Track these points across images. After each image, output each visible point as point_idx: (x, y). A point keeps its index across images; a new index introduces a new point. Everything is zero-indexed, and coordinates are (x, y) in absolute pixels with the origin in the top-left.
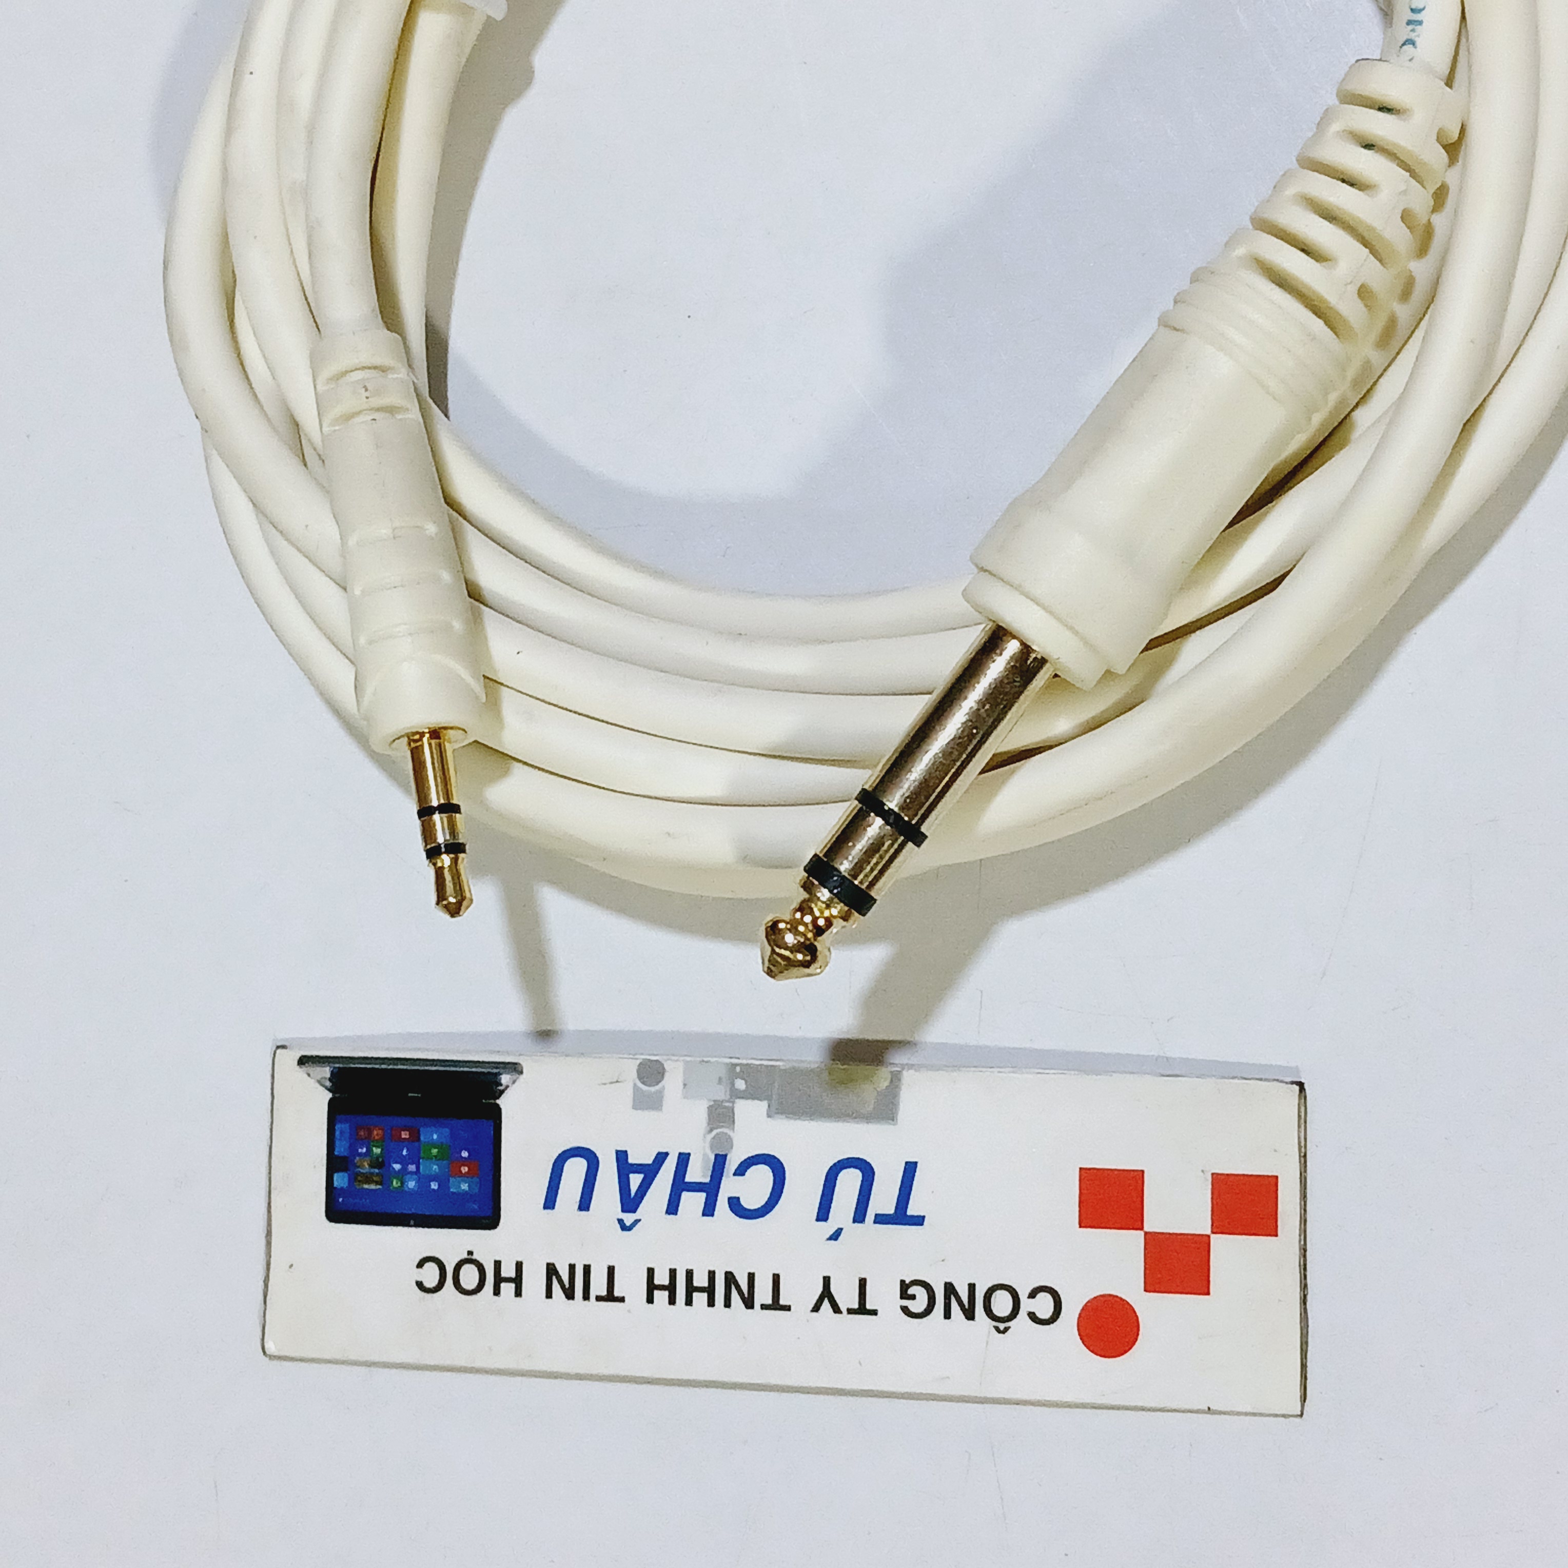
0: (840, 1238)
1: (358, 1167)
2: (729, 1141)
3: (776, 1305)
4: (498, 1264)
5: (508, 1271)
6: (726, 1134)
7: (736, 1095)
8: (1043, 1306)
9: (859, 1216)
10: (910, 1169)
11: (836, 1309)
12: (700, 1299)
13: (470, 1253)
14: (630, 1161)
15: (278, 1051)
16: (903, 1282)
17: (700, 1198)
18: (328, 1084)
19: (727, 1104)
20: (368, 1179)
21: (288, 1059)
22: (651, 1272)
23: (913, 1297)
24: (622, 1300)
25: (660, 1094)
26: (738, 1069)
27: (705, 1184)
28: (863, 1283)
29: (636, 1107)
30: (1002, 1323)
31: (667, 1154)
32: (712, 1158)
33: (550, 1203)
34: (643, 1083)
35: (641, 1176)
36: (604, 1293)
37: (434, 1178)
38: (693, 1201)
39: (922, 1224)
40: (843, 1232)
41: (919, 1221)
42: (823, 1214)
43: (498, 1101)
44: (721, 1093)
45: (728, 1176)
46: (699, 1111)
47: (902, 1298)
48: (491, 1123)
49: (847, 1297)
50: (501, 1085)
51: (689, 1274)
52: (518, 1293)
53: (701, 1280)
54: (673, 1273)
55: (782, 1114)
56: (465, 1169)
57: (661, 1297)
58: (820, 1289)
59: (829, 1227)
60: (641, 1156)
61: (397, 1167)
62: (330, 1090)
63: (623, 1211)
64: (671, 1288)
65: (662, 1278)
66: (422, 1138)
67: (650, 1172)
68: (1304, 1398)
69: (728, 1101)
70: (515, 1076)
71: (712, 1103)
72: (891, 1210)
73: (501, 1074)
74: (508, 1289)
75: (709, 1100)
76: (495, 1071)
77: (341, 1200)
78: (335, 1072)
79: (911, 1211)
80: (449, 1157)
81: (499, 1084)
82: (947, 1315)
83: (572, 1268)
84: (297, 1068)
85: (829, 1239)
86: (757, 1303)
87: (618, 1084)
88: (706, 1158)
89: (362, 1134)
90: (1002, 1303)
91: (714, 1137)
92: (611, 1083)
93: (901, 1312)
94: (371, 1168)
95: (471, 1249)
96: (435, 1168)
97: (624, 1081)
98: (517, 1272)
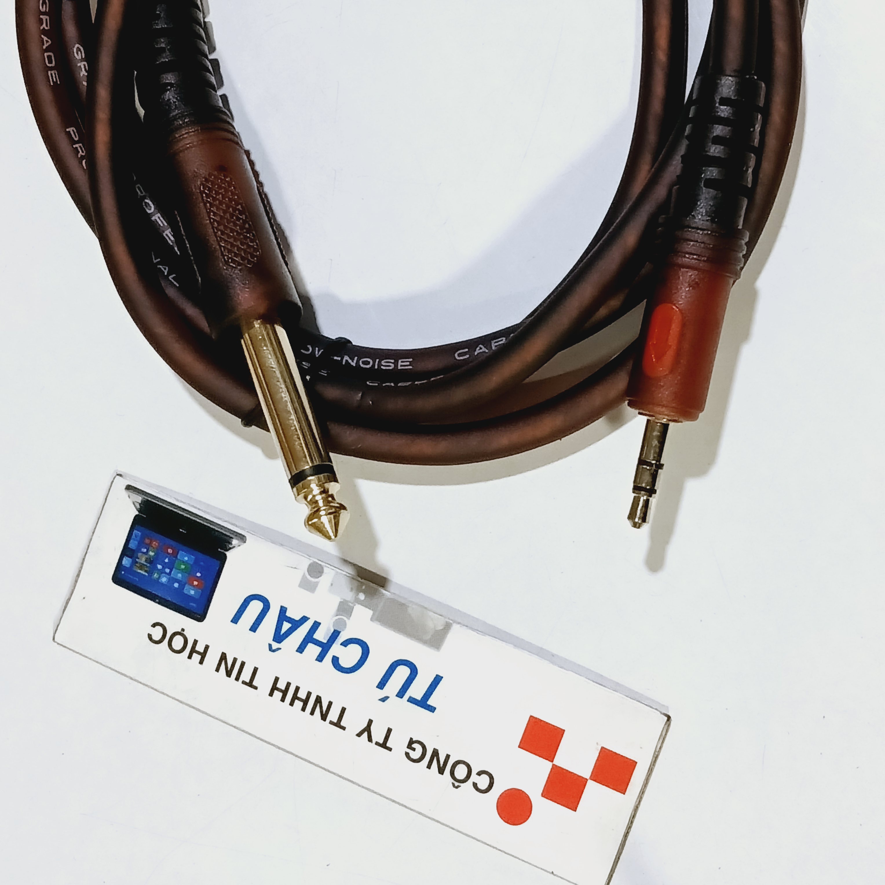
0: (386, 702)
1: (138, 558)
2: (345, 625)
3: (338, 724)
4: (195, 642)
5: (200, 648)
6: (345, 621)
7: (357, 601)
9: (401, 694)
10: (437, 680)
11: (370, 739)
12: (298, 704)
13: (183, 630)
14: (287, 614)
15: (118, 477)
16: (411, 739)
17: (318, 650)
18: (138, 507)
19: (350, 604)
20: (142, 567)
21: (121, 484)
22: (277, 679)
23: (414, 750)
24: (256, 688)
25: (317, 584)
26: (364, 587)
27: (323, 643)
28: (389, 731)
29: (300, 586)
30: (457, 782)
31: (308, 619)
32: (332, 631)
33: (235, 620)
34: (309, 575)
35: (290, 625)
36: (248, 680)
37: (177, 581)
38: (313, 650)
39: (433, 712)
40: (389, 699)
41: (432, 709)
42: (381, 685)
43: (227, 553)
44: (349, 596)
45: (337, 644)
46: (335, 601)
47: (408, 747)
48: (219, 562)
49: (378, 735)
50: (231, 544)
51: (297, 689)
52: (201, 662)
53: (302, 694)
54: (288, 685)
55: (379, 622)
56: (196, 583)
57: (278, 695)
58: (365, 725)
59: (382, 693)
60: (294, 614)
61: (160, 567)
62: (139, 512)
63: (273, 640)
64: (285, 693)
65: (281, 685)
66: (179, 557)
67: (296, 624)
69: (352, 603)
70: (241, 543)
72: (419, 698)
73: (234, 539)
74: (196, 657)
75: (341, 599)
76: (231, 536)
77: (123, 572)
78: (144, 501)
79: (430, 702)
80: (190, 573)
81: (231, 543)
82: (429, 767)
83: (235, 660)
84: (124, 490)
85: (380, 700)
86: (329, 719)
87: (295, 569)
88: (328, 629)
89: (147, 541)
90: (461, 772)
91: (336, 620)
92: (292, 567)
93: (404, 755)
94: (145, 562)
95: (184, 628)
96: (180, 576)
97: (299, 569)
98: (204, 650)
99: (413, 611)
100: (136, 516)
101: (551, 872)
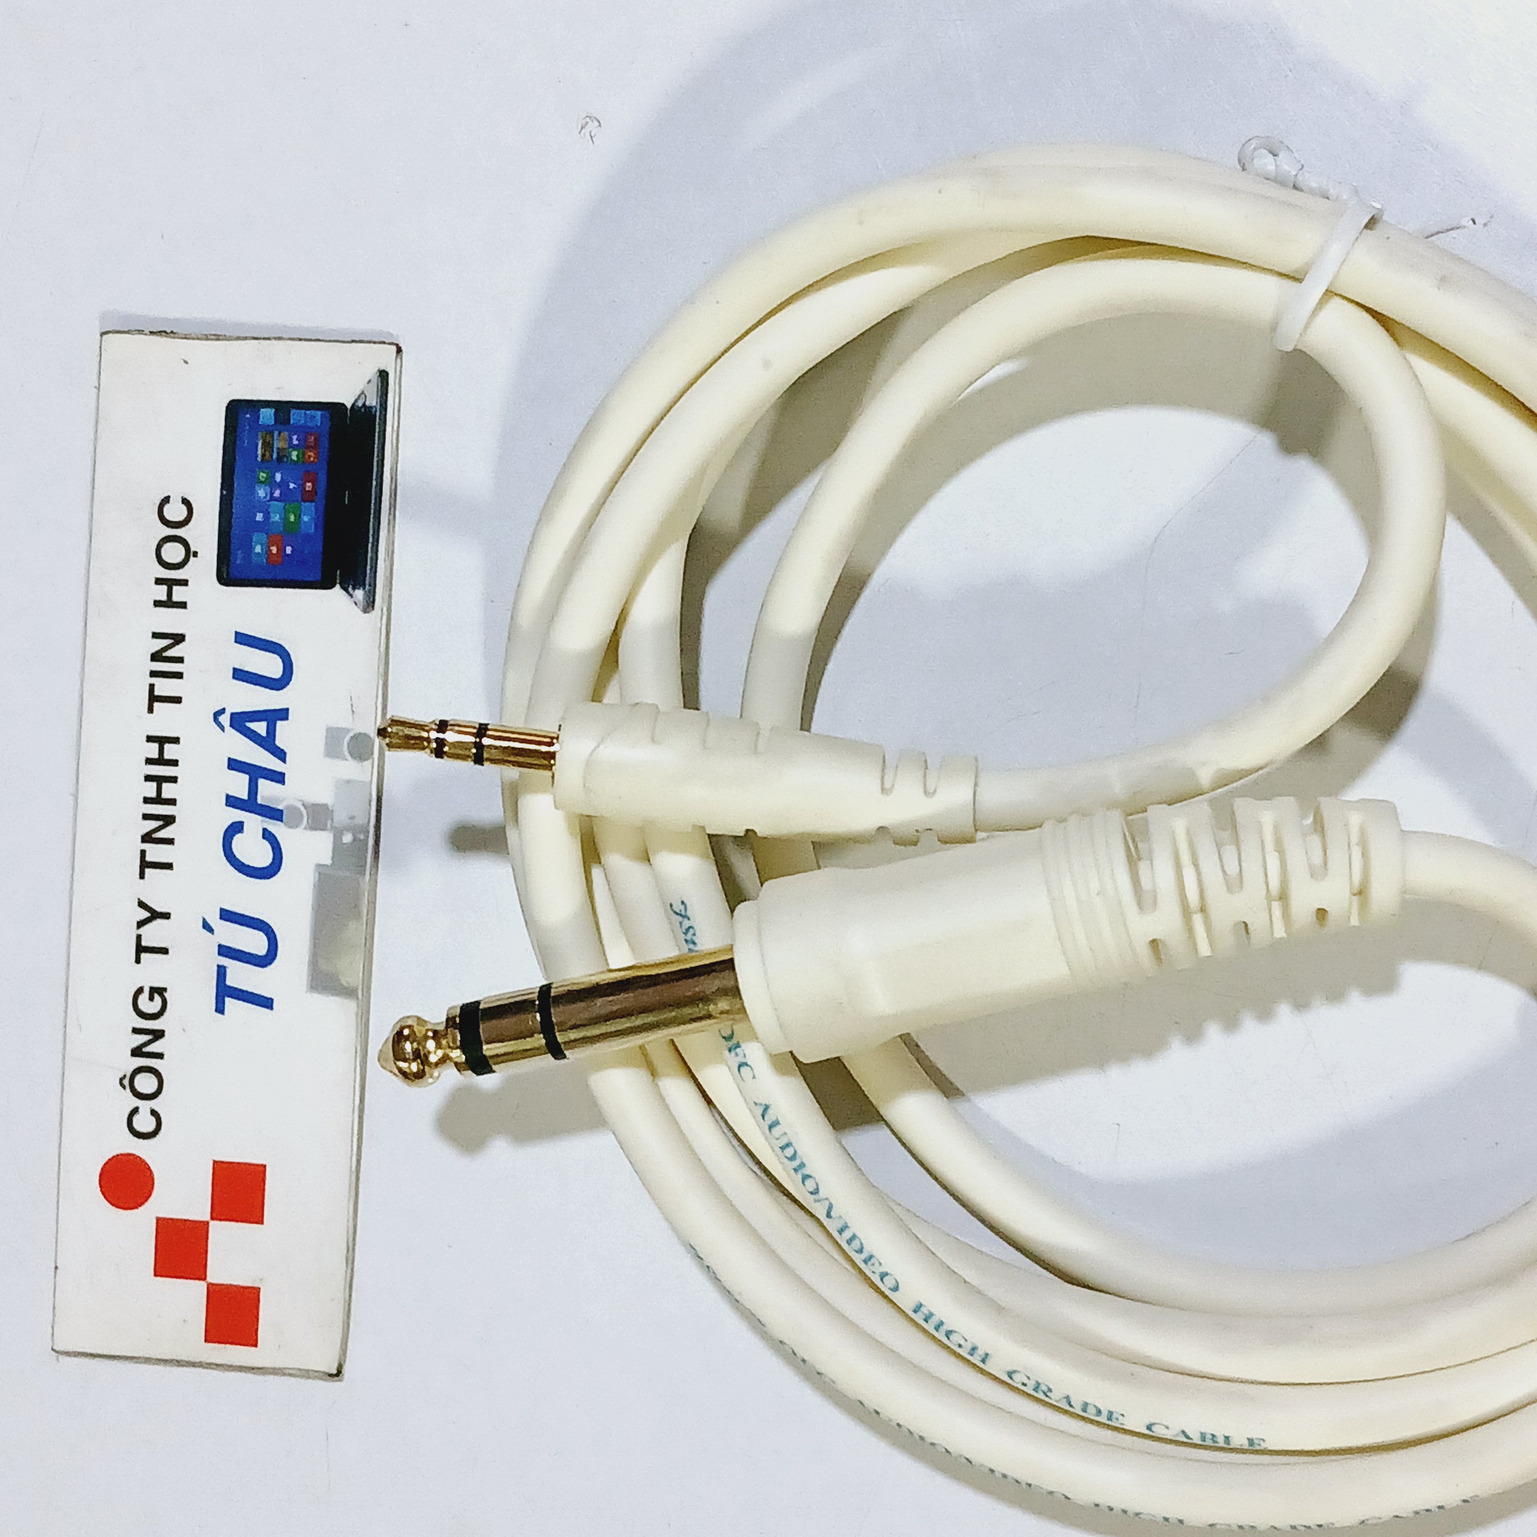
0: (205, 931)
1: (279, 434)
2: (293, 825)
3: (145, 865)
4: (184, 583)
5: (179, 594)
6: (301, 822)
7: (338, 834)
8: (144, 1123)
9: (224, 951)
10: (266, 1003)
11: (141, 924)
12: (151, 790)
13: (195, 554)
14: (279, 723)
15: (394, 348)
16: (165, 989)
17: (243, 793)
18: (360, 404)
19: (329, 823)
20: (268, 446)
21: (385, 358)
22: (176, 740)
23: (151, 998)
24: (151, 710)
25: (343, 758)
26: (362, 837)
27: (256, 799)
28: (164, 951)
29: (329, 730)
30: (129, 1082)
31: (284, 761)
32: (280, 807)
33: (242, 639)
34: (352, 738)
35: (264, 734)
36: (157, 693)
37: (267, 516)
38: (239, 785)
39: (216, 1011)
40: (210, 934)
41: (220, 1009)
42: (227, 915)
43: (338, 586)
44: (340, 817)
45: (262, 821)
46: (323, 795)
47: (151, 988)
48: (318, 577)
49: (153, 934)
50: (354, 589)
51: (174, 780)
52: (158, 604)
53: (168, 791)
54: (175, 763)
55: (319, 878)
56: (274, 550)
57: (153, 750)
58: (159, 909)
59: (215, 921)
60: (284, 734)
61: (278, 477)
62: (353, 405)
63: (232, 714)
64: (161, 761)
65: (170, 751)
66: (304, 505)
67: (268, 743)
68: (67, 1354)
69: (332, 827)
70: (361, 605)
71: (331, 809)
72: (230, 982)
73: (364, 589)
74: (161, 593)
75: (332, 806)
76: (367, 584)
77: (248, 416)
78: (371, 412)
79: (228, 1000)
80: (288, 533)
81: (355, 587)
82: (135, 1031)
83: (180, 660)
84: (376, 370)
85: (204, 919)
86: (147, 846)
87: (351, 712)
88: (279, 800)
89: (311, 439)
90: (146, 1083)
91: (299, 809)
92: (352, 706)
93: (138, 986)
94: (278, 449)
95: (199, 555)
96: (276, 518)
97: (354, 719)
98: (177, 603)
99: (354, 931)
100: (343, 405)
101: (58, 1265)
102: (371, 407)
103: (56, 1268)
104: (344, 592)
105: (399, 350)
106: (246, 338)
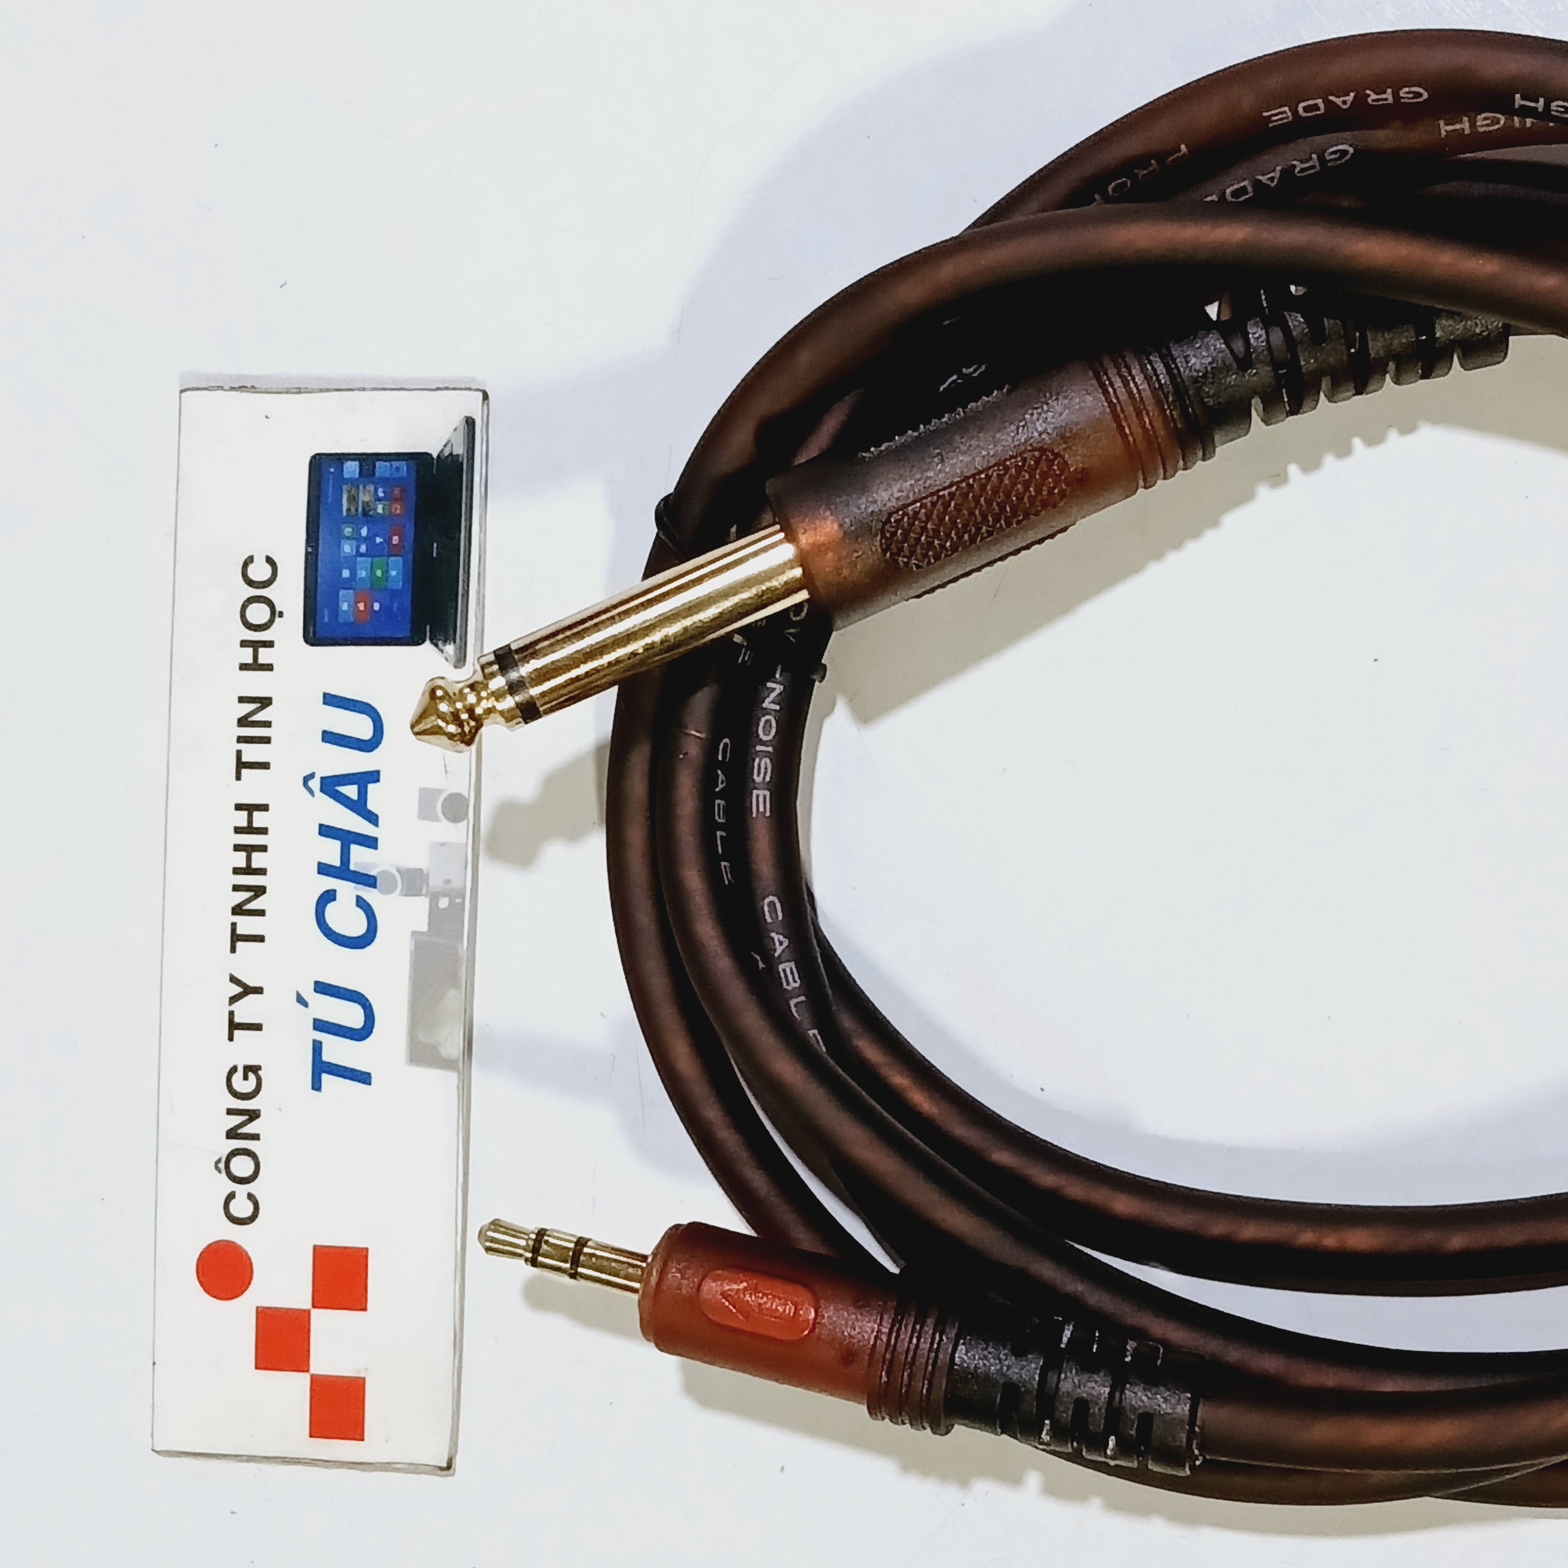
0: (299, 1005)
1: (364, 487)
2: (388, 891)
3: (236, 938)
4: (269, 644)
5: (265, 655)
6: (396, 888)
7: (434, 899)
8: (241, 1208)
9: (320, 1025)
10: (364, 1078)
11: (233, 999)
12: (240, 860)
13: (281, 614)
14: (370, 786)
15: (480, 395)
16: (259, 1068)
17: (335, 860)
18: (446, 453)
19: (424, 888)
20: (353, 499)
21: (472, 405)
22: (264, 808)
23: (246, 1078)
24: (238, 777)
25: (437, 819)
26: (458, 901)
27: (349, 865)
28: (258, 1027)
29: (422, 791)
30: (225, 1165)
31: (376, 825)
32: (373, 873)
33: (330, 700)
34: (445, 800)
35: (355, 797)
36: (245, 759)
37: (353, 572)
38: (331, 852)
39: (313, 1088)
40: (304, 1008)
41: (316, 1085)
42: (322, 988)
43: (428, 642)
44: (435, 882)
45: (356, 889)
46: (418, 860)
47: (245, 1067)
48: (408, 633)
49: (245, 1011)
50: (444, 645)
51: (263, 848)
52: (244, 667)
53: (258, 860)
54: (263, 831)
55: (416, 946)
56: (361, 606)
57: (241, 819)
58: (252, 984)
59: (309, 994)
60: (376, 797)
61: (364, 532)
62: (439, 456)
63: (322, 778)
64: (250, 829)
65: (259, 820)
66: (392, 559)
67: (359, 807)
68: (169, 1454)
69: (427, 891)
70: (453, 659)
71: (425, 872)
72: (326, 1057)
73: (455, 642)
74: (247, 655)
75: (427, 870)
76: (458, 638)
77: (332, 470)
78: (458, 460)
79: (325, 1077)
80: (375, 589)
81: (445, 642)
82: (230, 1112)
83: (267, 724)
84: (462, 417)
85: (298, 993)
86: (237, 919)
87: (444, 772)
88: (374, 866)
89: (397, 492)
90: (243, 1167)
91: (393, 875)
92: (445, 766)
93: (231, 1066)
94: (364, 502)
95: (285, 615)
96: (362, 574)
97: (447, 778)
98: (262, 665)
99: (453, 999)
100: (430, 455)
101: (156, 1361)
102: (458, 456)
103: (154, 1363)
104: (435, 648)
105: (486, 397)
106: (328, 390)
